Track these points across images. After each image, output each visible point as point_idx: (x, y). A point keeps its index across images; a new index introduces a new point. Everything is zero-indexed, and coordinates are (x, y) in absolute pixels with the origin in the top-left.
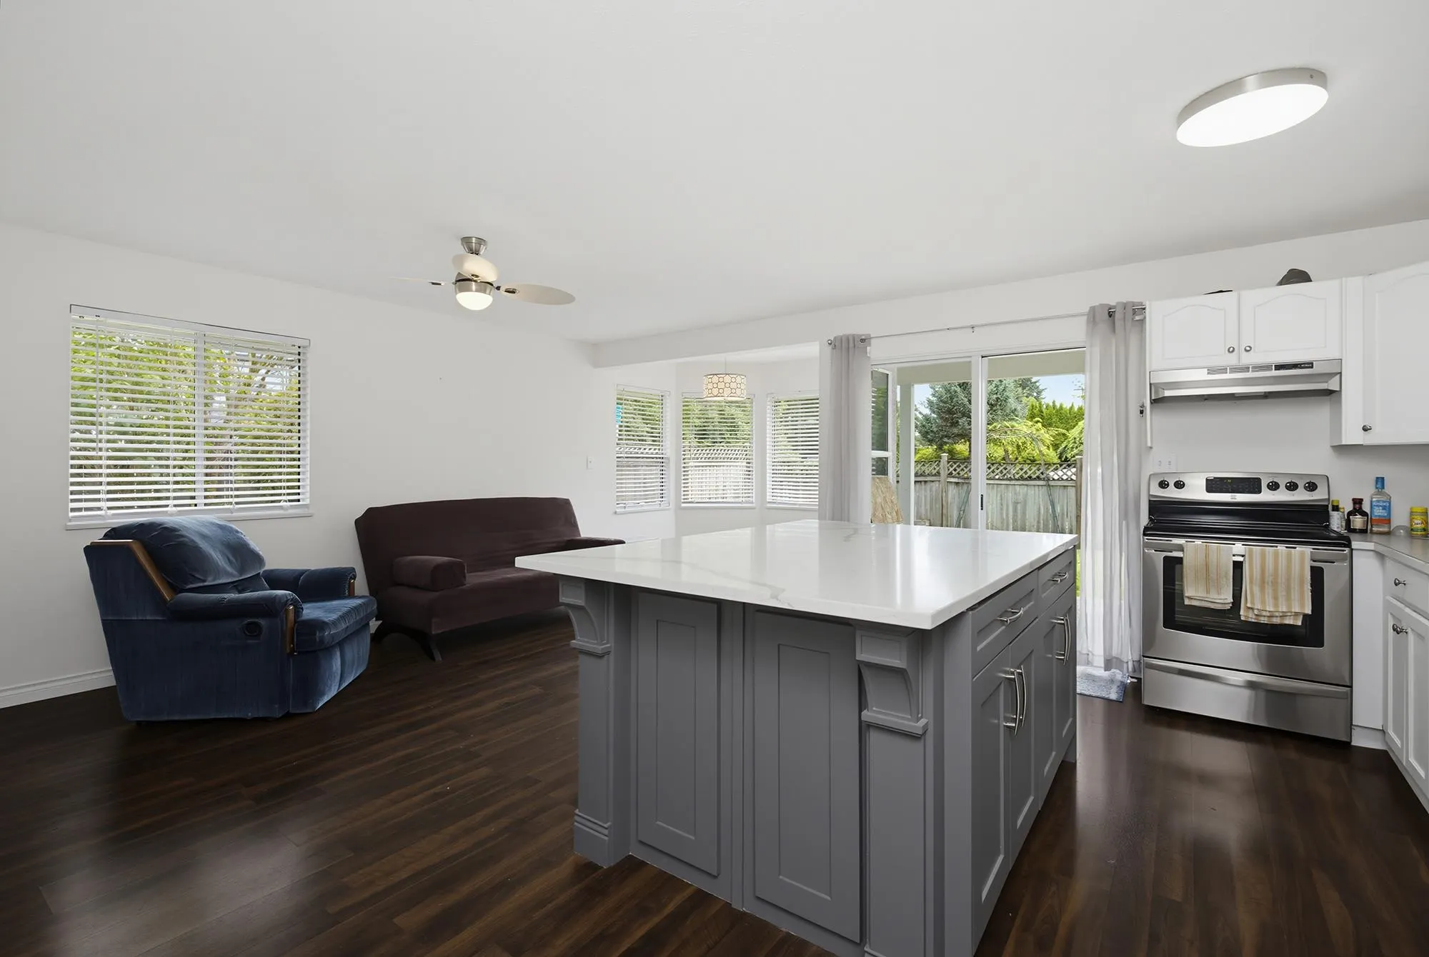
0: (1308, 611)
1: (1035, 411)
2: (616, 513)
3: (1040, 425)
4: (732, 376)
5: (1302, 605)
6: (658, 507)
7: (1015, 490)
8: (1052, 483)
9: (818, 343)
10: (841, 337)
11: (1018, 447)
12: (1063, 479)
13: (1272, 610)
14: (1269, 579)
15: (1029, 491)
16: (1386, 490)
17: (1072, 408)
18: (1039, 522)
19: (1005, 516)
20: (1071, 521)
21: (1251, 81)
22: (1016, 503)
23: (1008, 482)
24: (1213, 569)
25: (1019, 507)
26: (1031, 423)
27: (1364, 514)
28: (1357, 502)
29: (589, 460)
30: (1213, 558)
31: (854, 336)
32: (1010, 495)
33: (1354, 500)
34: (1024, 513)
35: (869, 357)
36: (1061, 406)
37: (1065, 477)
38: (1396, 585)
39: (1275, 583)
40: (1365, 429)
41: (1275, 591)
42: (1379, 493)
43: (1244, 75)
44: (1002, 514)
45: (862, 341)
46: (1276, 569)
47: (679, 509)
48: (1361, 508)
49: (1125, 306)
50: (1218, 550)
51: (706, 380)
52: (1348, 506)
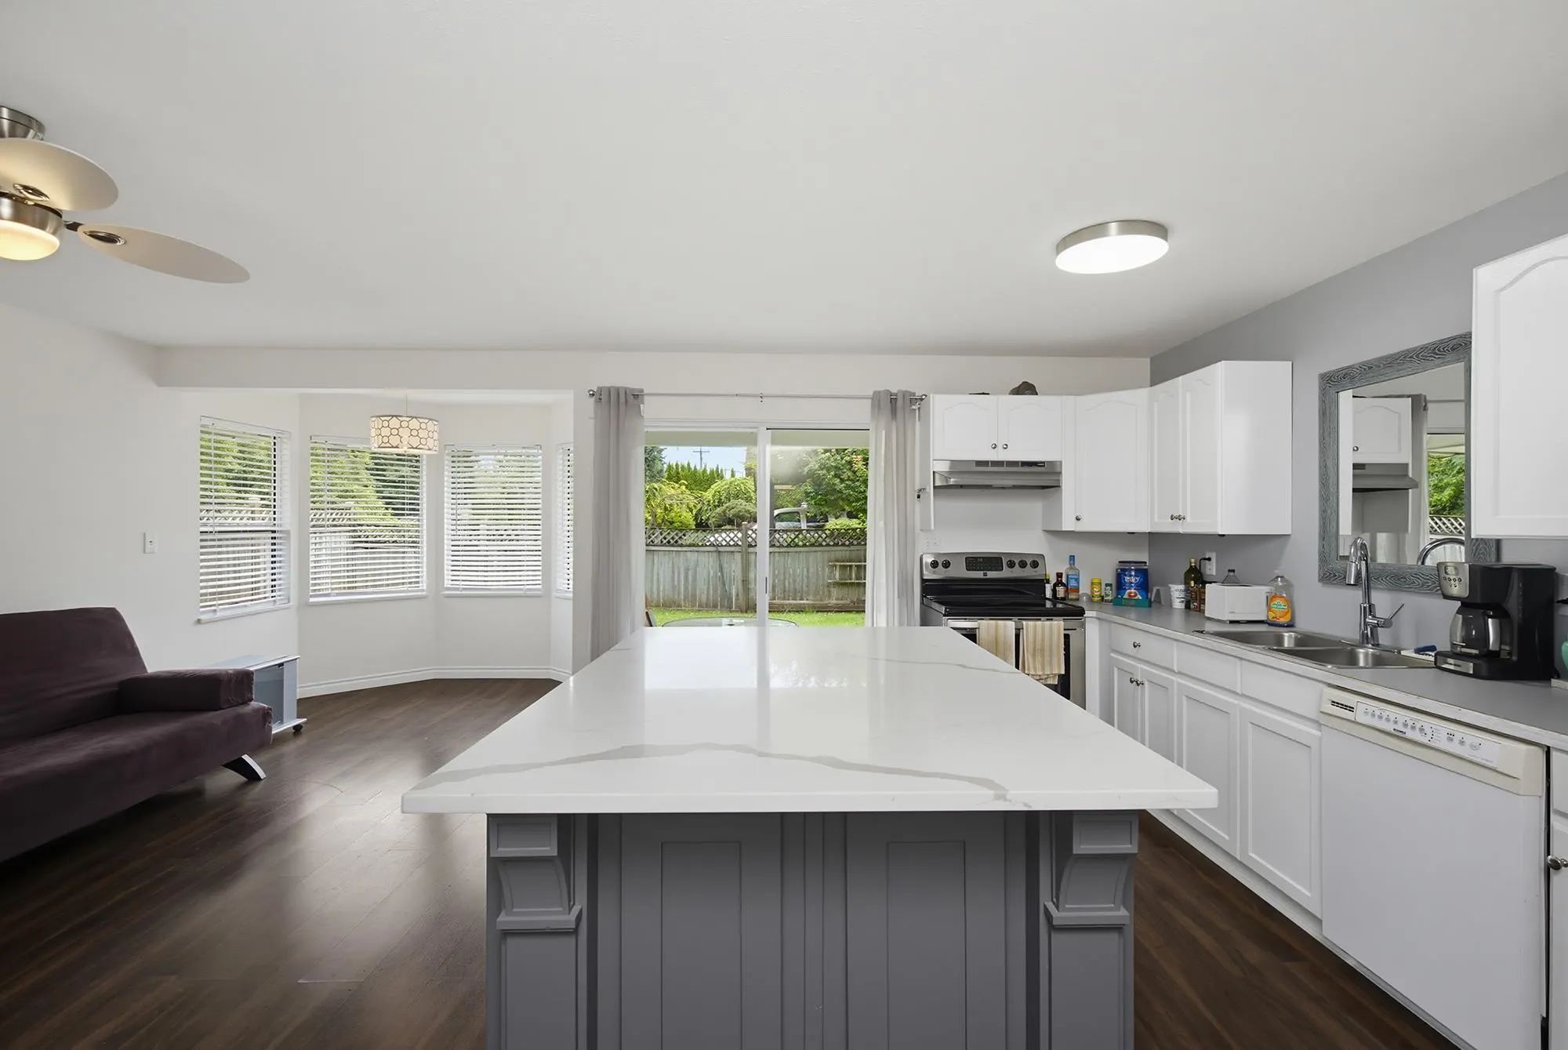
0: (1063, 672)
1: (672, 473)
2: (199, 621)
3: (684, 487)
4: (421, 420)
5: (1059, 668)
6: (270, 607)
7: (686, 556)
8: (721, 549)
9: (572, 391)
10: (609, 389)
11: (666, 509)
12: (730, 546)
13: (1041, 673)
14: (1038, 647)
15: (699, 558)
16: (1076, 565)
17: (705, 471)
18: (708, 588)
19: (676, 583)
20: (738, 586)
21: (1113, 227)
22: (687, 570)
23: (679, 549)
24: (1001, 640)
25: (690, 573)
26: (677, 485)
27: (1063, 585)
28: (1059, 575)
29: (148, 539)
30: (1001, 632)
31: (626, 390)
32: (681, 561)
33: (1057, 574)
34: (695, 580)
35: (643, 417)
36: (695, 468)
37: (732, 543)
38: (1135, 646)
39: (1042, 650)
40: (1078, 519)
41: (1043, 656)
42: (1071, 568)
43: (1108, 221)
44: (673, 580)
45: (636, 396)
46: (1043, 640)
47: (305, 606)
48: (1061, 580)
49: (905, 394)
50: (1005, 626)
51: (377, 423)
52: (1053, 580)
